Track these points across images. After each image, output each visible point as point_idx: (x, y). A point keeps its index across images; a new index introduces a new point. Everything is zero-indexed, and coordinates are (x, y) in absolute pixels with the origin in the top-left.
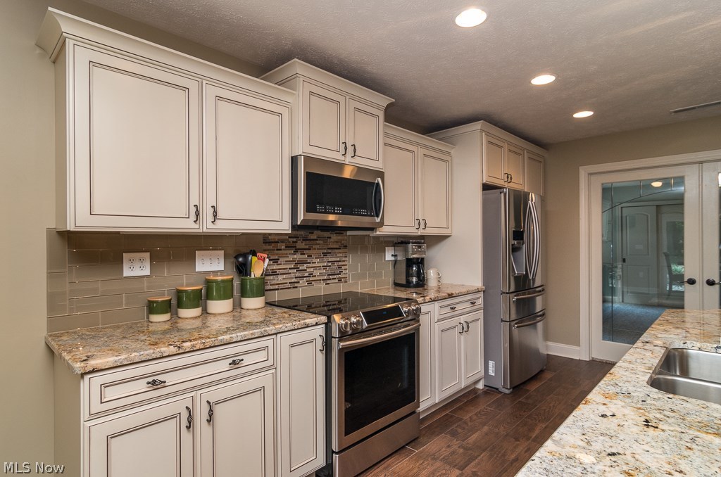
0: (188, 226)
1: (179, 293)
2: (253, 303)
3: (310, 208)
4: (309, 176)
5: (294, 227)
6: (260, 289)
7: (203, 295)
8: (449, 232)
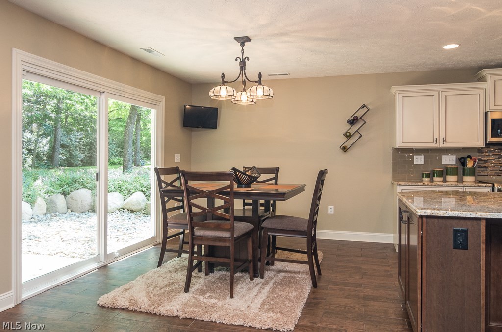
0: (433, 146)
2: (468, 179)
5: (486, 144)
6: (472, 173)
7: (444, 172)
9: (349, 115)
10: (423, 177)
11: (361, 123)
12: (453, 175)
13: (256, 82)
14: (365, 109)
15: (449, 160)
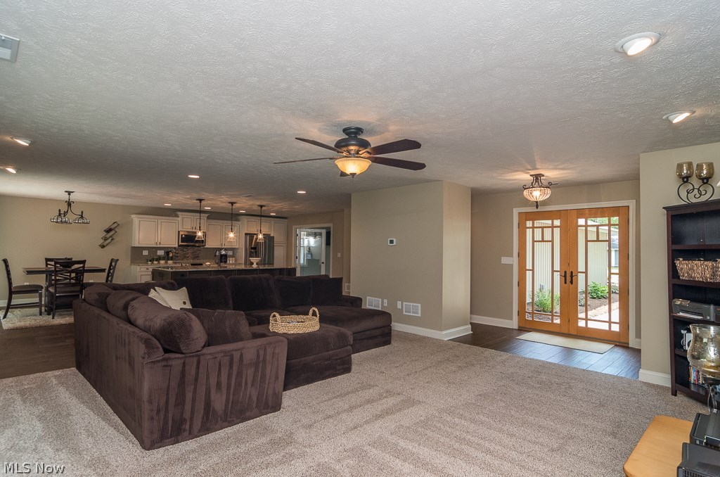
0: (158, 246)
1: (153, 259)
3: (181, 242)
4: (182, 235)
7: (159, 259)
8: (237, 247)
11: (112, 233)
13: (80, 215)
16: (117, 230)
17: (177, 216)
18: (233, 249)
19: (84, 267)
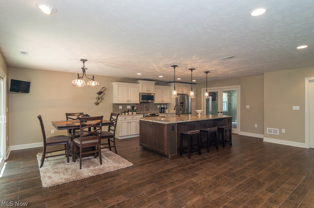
0: (127, 103)
1: (125, 111)
2: (135, 113)
3: (142, 100)
4: (142, 95)
5: (140, 102)
6: (135, 111)
7: (128, 111)
8: (170, 102)
9: (98, 91)
10: (122, 113)
11: (102, 94)
12: (131, 112)
13: (92, 79)
14: (104, 89)
15: (129, 107)
16: (105, 92)
17: (138, 83)
18: (166, 104)
19: (101, 122)
